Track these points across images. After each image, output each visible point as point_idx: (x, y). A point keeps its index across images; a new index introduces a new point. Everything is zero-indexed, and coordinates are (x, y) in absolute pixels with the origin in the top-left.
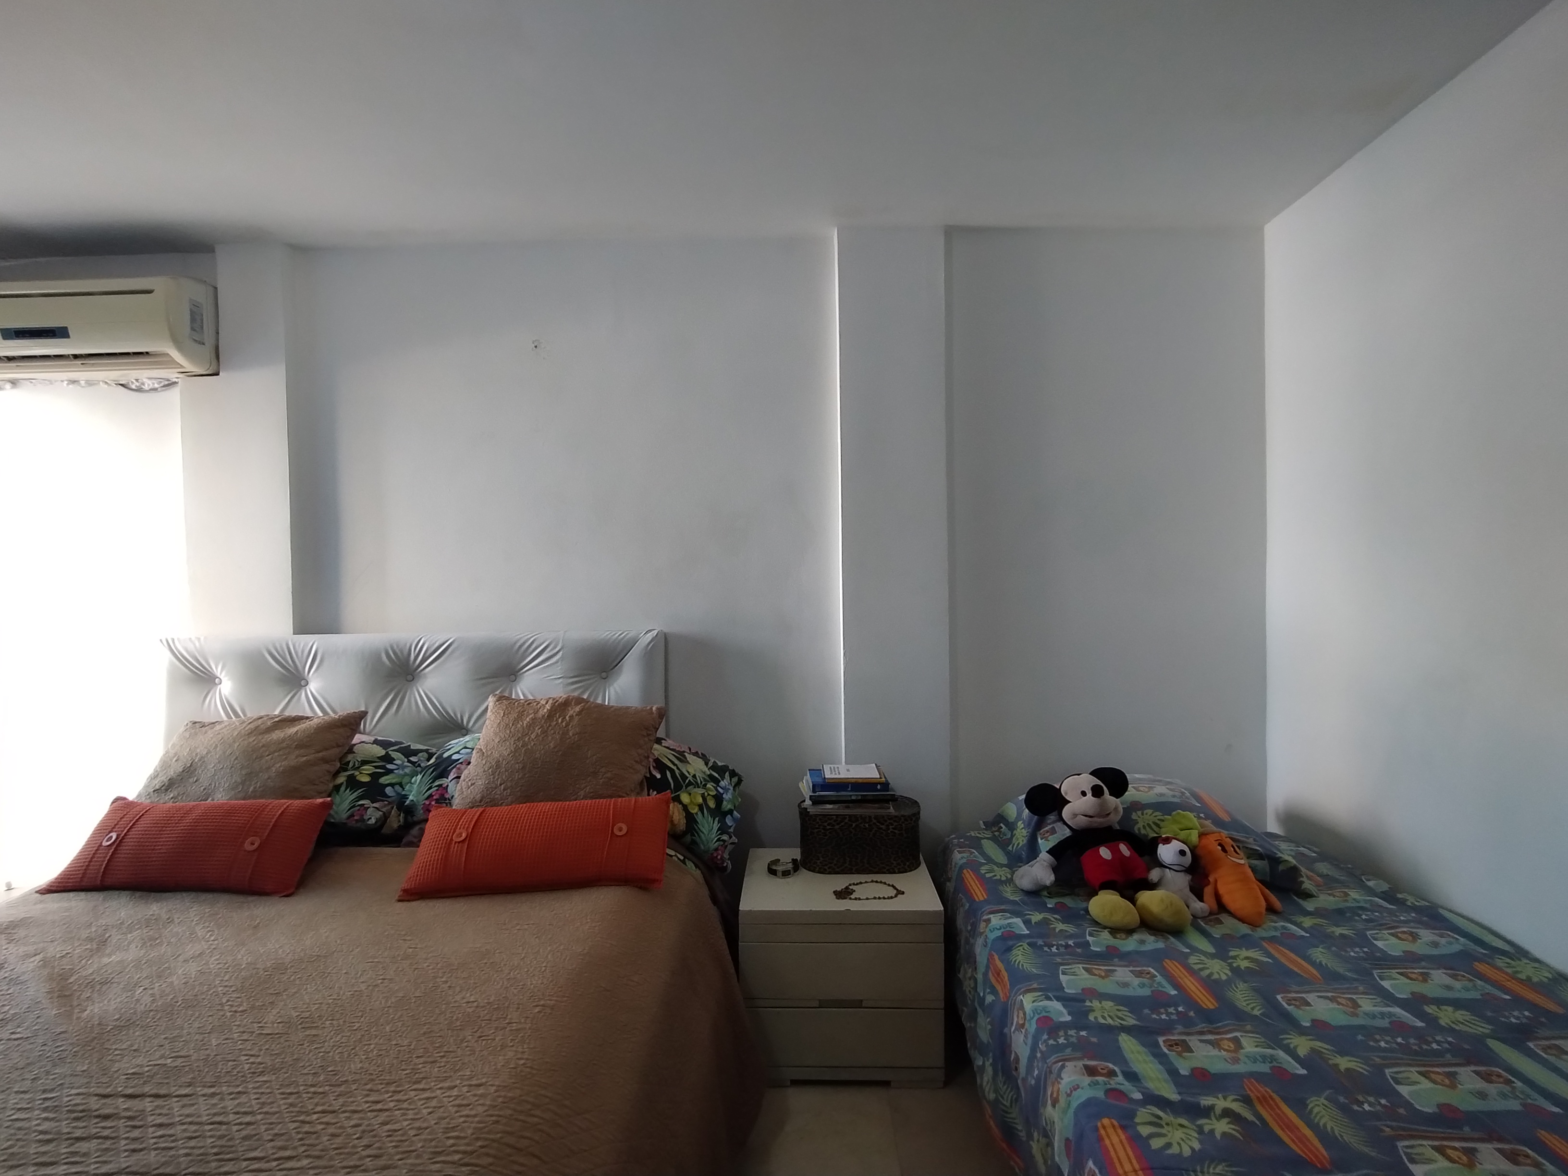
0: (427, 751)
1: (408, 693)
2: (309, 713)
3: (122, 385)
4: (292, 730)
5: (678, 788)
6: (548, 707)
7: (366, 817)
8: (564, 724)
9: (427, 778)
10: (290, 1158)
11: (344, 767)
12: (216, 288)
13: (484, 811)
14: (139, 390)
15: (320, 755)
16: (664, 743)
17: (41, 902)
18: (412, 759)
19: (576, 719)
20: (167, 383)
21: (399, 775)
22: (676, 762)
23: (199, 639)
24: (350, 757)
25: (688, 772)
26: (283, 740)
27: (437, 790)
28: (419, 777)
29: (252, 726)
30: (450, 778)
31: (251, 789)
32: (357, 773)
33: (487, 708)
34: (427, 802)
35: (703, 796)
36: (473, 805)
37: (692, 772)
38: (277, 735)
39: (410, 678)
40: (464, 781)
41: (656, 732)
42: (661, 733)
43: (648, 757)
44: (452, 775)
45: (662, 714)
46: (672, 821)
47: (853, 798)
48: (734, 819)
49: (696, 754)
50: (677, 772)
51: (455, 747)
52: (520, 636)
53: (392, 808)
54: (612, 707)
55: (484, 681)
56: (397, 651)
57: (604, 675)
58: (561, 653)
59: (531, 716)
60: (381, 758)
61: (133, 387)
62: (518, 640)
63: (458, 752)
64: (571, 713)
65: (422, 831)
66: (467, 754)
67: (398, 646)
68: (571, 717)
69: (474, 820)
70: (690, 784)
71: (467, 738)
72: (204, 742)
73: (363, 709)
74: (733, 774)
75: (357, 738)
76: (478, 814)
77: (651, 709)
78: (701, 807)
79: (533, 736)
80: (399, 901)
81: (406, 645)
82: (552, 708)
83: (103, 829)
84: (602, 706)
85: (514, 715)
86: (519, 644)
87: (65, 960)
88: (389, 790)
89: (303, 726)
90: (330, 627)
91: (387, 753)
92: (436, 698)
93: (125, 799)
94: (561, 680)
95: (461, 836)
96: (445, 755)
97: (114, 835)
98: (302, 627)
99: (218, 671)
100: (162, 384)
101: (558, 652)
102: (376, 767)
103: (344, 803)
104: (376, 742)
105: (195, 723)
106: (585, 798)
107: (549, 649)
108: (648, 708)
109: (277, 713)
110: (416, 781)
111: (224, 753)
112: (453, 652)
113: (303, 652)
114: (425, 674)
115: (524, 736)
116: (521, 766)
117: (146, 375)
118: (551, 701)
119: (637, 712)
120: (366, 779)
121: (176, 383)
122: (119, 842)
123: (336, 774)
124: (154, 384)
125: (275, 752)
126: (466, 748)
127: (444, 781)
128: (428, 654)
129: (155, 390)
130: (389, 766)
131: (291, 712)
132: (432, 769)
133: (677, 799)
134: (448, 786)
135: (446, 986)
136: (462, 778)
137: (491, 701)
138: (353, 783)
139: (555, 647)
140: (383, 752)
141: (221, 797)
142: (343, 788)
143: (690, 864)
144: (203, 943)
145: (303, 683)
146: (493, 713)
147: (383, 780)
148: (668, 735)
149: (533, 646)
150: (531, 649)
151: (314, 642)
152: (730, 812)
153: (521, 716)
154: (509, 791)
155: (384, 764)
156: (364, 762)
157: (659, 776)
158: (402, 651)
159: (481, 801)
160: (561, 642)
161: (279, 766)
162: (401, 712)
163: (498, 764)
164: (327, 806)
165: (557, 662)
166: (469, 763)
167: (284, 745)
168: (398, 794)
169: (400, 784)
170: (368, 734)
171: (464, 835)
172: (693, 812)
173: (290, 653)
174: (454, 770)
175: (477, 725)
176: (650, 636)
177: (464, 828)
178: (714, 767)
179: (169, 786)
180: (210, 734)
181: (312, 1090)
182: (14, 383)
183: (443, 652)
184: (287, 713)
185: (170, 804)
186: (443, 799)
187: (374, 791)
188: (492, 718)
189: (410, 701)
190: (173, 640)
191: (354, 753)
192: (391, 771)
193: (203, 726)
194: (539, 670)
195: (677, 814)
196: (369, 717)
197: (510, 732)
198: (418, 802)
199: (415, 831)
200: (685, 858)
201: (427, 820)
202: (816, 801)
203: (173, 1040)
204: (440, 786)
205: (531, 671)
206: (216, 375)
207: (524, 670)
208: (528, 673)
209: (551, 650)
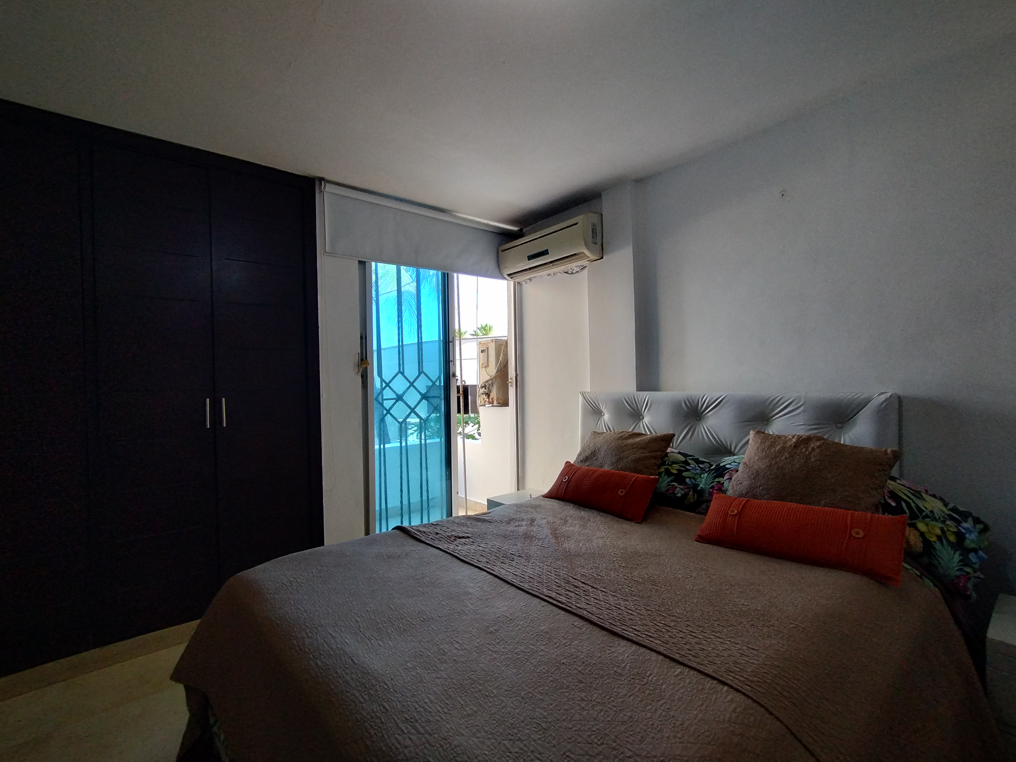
0: (709, 463)
1: (697, 427)
2: (644, 433)
3: (566, 272)
4: (638, 439)
5: (914, 516)
6: (794, 440)
7: (676, 492)
8: (807, 453)
9: (711, 476)
10: (650, 636)
11: (663, 463)
12: (602, 215)
13: (747, 501)
14: (572, 273)
15: (652, 454)
16: (898, 481)
17: (544, 500)
18: (701, 466)
19: (817, 451)
20: (582, 267)
21: (693, 473)
22: (912, 497)
23: (595, 392)
24: (666, 458)
25: (925, 508)
26: (634, 444)
27: (717, 484)
28: (706, 475)
29: (620, 435)
30: (725, 478)
31: (620, 466)
32: (670, 468)
33: (748, 440)
34: (711, 490)
35: (942, 529)
36: (741, 495)
37: (930, 508)
38: (631, 441)
39: (698, 418)
40: (734, 480)
41: (891, 469)
42: (895, 472)
43: (883, 487)
44: (726, 477)
45: (897, 456)
46: (908, 542)
48: (980, 558)
49: (934, 496)
50: (913, 505)
51: (727, 461)
52: (772, 394)
53: (690, 491)
54: (847, 446)
55: (745, 423)
56: (691, 401)
57: (839, 425)
58: (803, 407)
59: (781, 445)
60: (683, 462)
61: (570, 272)
62: (768, 398)
63: (730, 464)
64: (812, 446)
65: (708, 507)
66: (737, 466)
67: (691, 399)
68: (813, 449)
69: (742, 504)
70: (927, 516)
71: (735, 457)
72: (600, 439)
73: (672, 433)
74: (977, 521)
75: (669, 450)
76: (744, 502)
77: (886, 450)
78: (939, 538)
79: (783, 458)
80: (696, 541)
81: (696, 398)
82: (797, 441)
83: (562, 474)
84: (839, 444)
85: (768, 443)
86: (770, 400)
87: (554, 524)
88: (687, 480)
89: (643, 438)
90: (655, 388)
91: (686, 460)
92: (715, 433)
93: (570, 462)
94: (802, 427)
95: (734, 512)
96: (722, 465)
97: (567, 477)
98: (641, 387)
99: (603, 409)
100: (580, 268)
101: (801, 406)
102: (681, 466)
103: (664, 482)
104: (679, 453)
105: (595, 432)
106: (825, 505)
107: (793, 404)
108: (883, 450)
109: (630, 430)
110: (704, 477)
111: (608, 447)
112: (725, 403)
113: (641, 400)
114: (707, 417)
115: (776, 457)
116: (774, 476)
117: (574, 265)
118: (796, 437)
119: (872, 451)
120: (675, 472)
121: (586, 267)
122: (569, 481)
123: (659, 467)
124: (577, 269)
125: (630, 449)
126: (734, 462)
127: (721, 479)
128: (710, 403)
129: (578, 272)
130: (688, 467)
131: (636, 431)
132: (713, 471)
133: (914, 526)
134: (723, 483)
135: (728, 592)
136: (733, 478)
137: (752, 433)
138: (668, 473)
139: (797, 404)
140: (684, 459)
141: (606, 468)
142: (663, 474)
143: (927, 581)
144: (603, 533)
145: (641, 417)
146: (753, 441)
147: (685, 474)
148: (901, 475)
149: (780, 402)
150: (779, 404)
151: (646, 395)
152: (975, 551)
153: (772, 446)
154: (766, 491)
155: (684, 465)
156: (674, 463)
157: (894, 504)
158: (694, 402)
159: (746, 494)
160: (803, 399)
161: (633, 457)
162: (693, 438)
163: (758, 474)
164: (657, 481)
165: (801, 413)
166: (737, 471)
167: (635, 446)
168: (693, 483)
169: (694, 479)
170: (675, 449)
171: (736, 512)
172: (931, 539)
173: (636, 403)
174: (728, 474)
175: (742, 451)
176: (883, 397)
177: (735, 507)
178: (954, 510)
179: (586, 459)
180: (601, 438)
181: (658, 612)
183: (718, 404)
184: (635, 431)
185: (587, 468)
186: (721, 489)
187: (679, 478)
188: (753, 444)
189: (698, 434)
190: (585, 392)
191: (668, 457)
192: (688, 470)
193: (598, 434)
194: (785, 418)
195: (913, 538)
196: (675, 437)
197: (766, 454)
198: (706, 489)
199: (704, 506)
200: (922, 574)
201: (710, 501)
203: (596, 568)
204: (719, 482)
205: (781, 418)
206: (602, 258)
207: (774, 418)
208: (777, 420)
209: (795, 405)
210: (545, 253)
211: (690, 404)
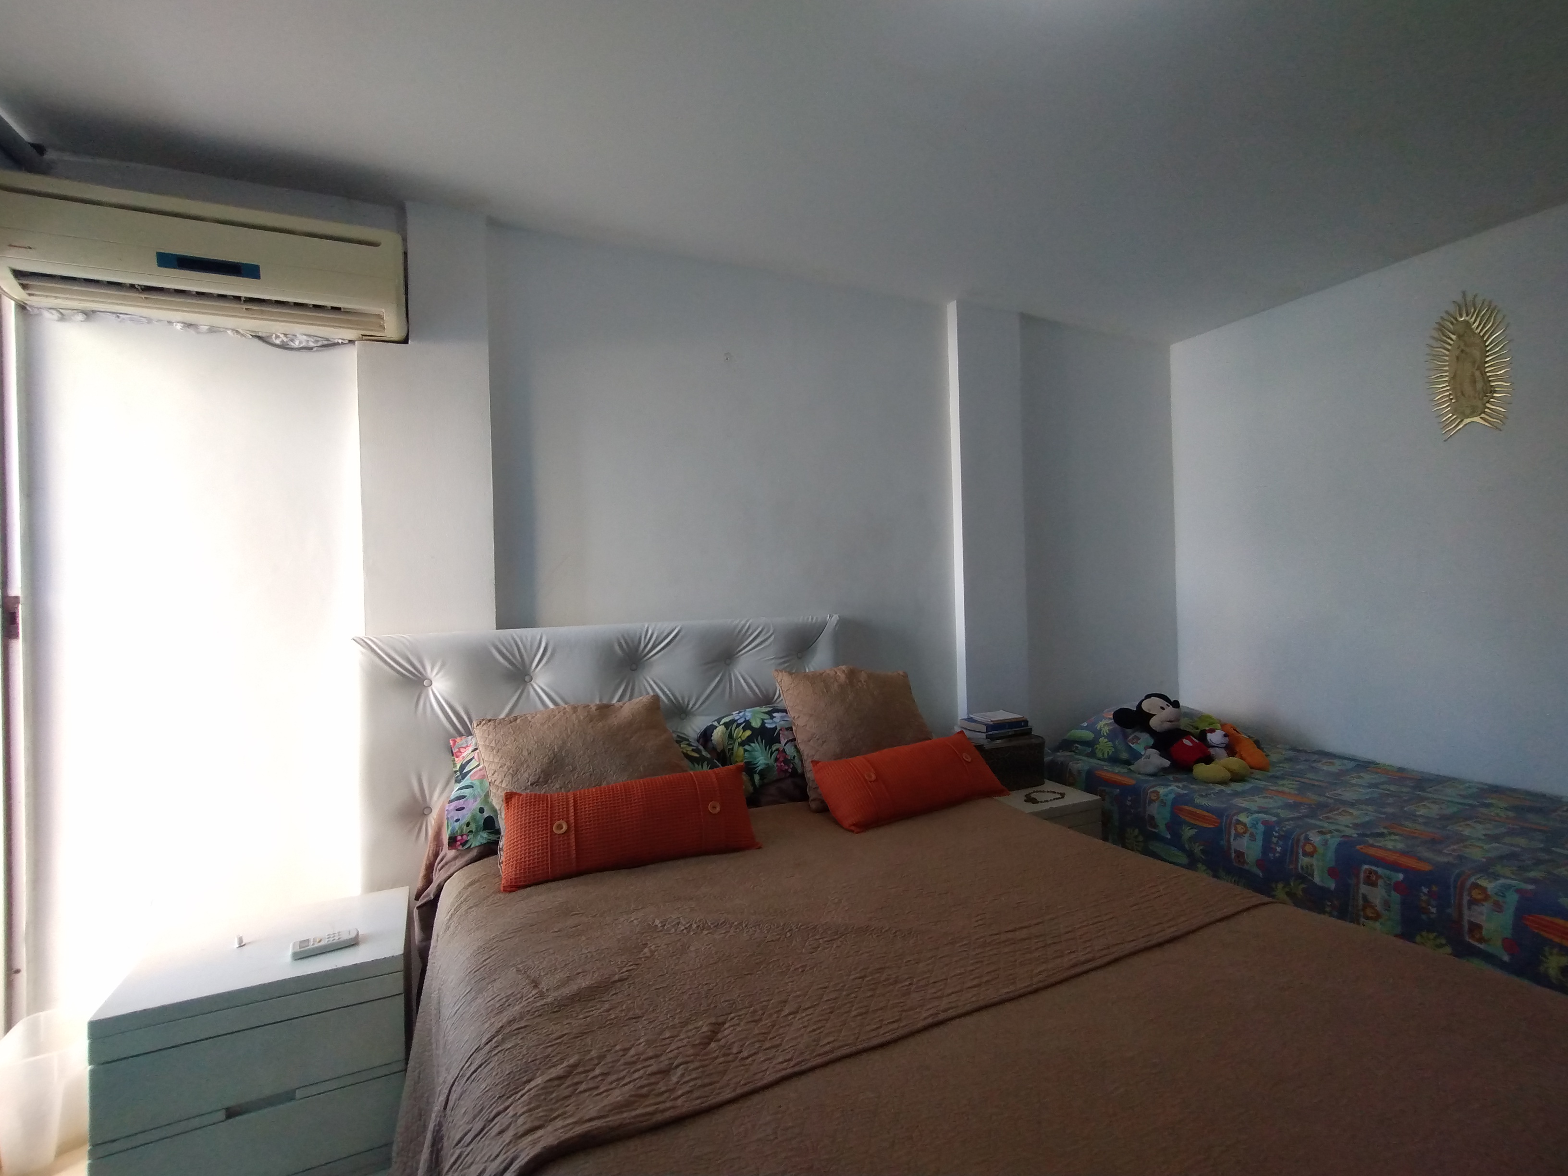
3: (260, 338)
14: (284, 346)
20: (326, 343)
34: (778, 764)
39: (636, 667)
47: (1010, 734)
52: (736, 622)
57: (799, 655)
58: (773, 637)
61: (277, 342)
62: (736, 626)
67: (629, 635)
81: (633, 634)
86: (738, 630)
92: (666, 686)
94: (773, 661)
95: (872, 777)
97: (562, 823)
98: (502, 623)
99: (428, 669)
100: (320, 344)
101: (770, 637)
107: (763, 633)
112: (681, 639)
113: (531, 646)
114: (651, 662)
121: (345, 345)
124: (308, 341)
139: (767, 632)
145: (527, 679)
149: (750, 631)
150: (749, 633)
151: (539, 635)
158: (633, 642)
160: (772, 627)
165: (770, 645)
174: (781, 736)
176: (836, 620)
182: (89, 314)
183: (671, 641)
190: (366, 638)
194: (757, 651)
202: (991, 738)
205: (747, 654)
206: (405, 341)
207: (741, 653)
208: (743, 656)
209: (765, 634)
210: (250, 271)
211: (626, 642)
